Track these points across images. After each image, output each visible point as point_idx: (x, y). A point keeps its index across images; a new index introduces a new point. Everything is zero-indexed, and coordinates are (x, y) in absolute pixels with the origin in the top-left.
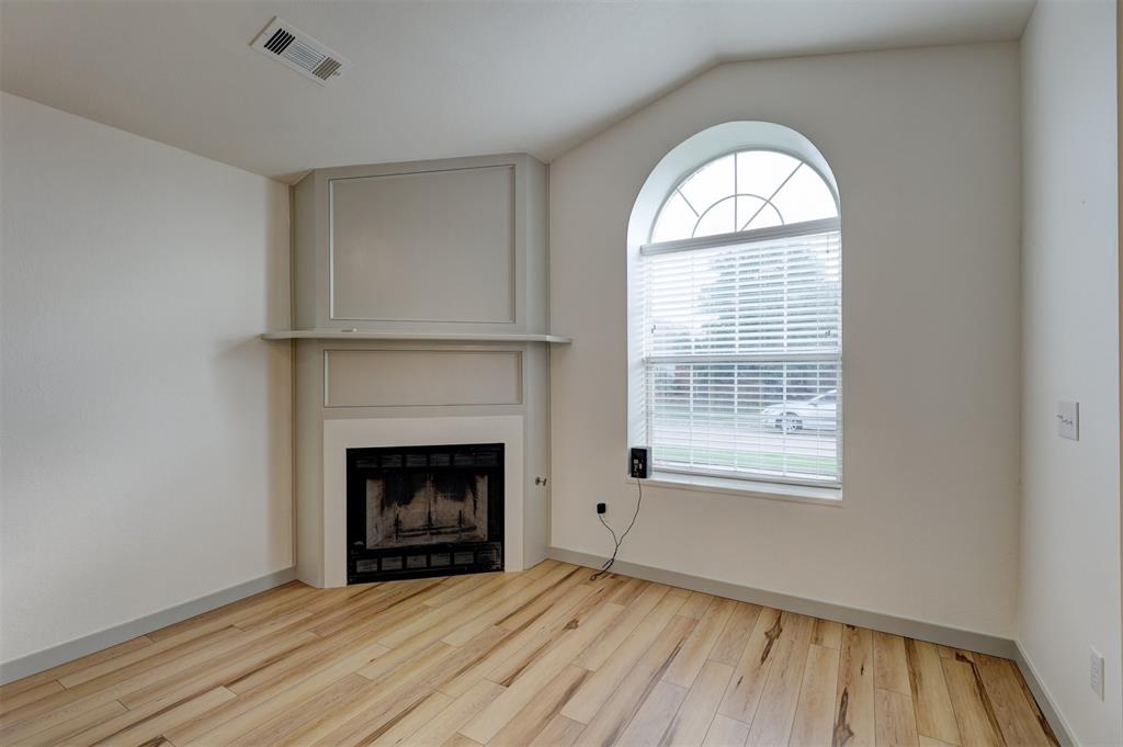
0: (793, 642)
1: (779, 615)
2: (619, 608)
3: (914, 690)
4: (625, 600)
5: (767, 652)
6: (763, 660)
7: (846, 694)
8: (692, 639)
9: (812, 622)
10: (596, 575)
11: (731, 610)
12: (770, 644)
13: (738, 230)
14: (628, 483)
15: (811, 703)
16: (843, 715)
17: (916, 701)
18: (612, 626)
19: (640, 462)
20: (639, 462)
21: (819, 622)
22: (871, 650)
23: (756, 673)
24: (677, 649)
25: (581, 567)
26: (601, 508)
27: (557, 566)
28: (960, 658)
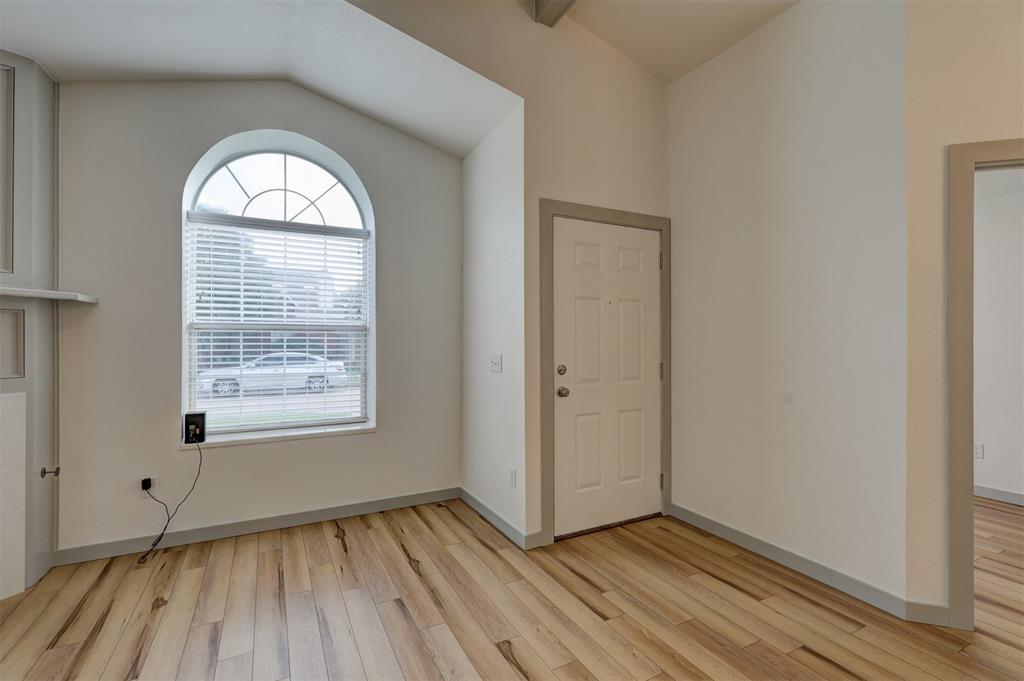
0: (356, 534)
1: (336, 523)
2: (198, 571)
3: (431, 528)
4: (198, 563)
5: (345, 546)
6: (346, 551)
7: (403, 546)
8: (286, 564)
9: (358, 519)
10: (143, 559)
11: (300, 533)
12: (343, 541)
13: (288, 220)
14: (181, 450)
15: (390, 559)
16: (408, 556)
17: (434, 533)
18: (206, 585)
19: (197, 427)
20: (195, 427)
21: (363, 517)
22: (399, 520)
23: (348, 561)
24: (281, 574)
25: (113, 559)
26: (146, 484)
27: (77, 569)
28: (440, 506)
